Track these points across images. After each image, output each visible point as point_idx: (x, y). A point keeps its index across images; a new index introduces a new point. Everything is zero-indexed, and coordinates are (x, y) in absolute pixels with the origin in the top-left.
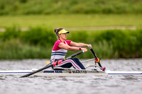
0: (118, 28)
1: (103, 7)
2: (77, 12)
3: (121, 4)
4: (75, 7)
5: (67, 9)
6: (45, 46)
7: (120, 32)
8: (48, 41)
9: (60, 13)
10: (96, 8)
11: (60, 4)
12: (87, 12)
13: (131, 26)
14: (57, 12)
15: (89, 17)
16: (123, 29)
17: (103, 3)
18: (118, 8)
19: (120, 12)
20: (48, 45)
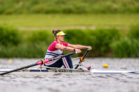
0: (78, 28)
1: (63, 7)
2: (38, 12)
3: (81, 4)
4: (37, 7)
5: (28, 9)
6: (6, 46)
7: (80, 31)
8: (9, 41)
9: (21, 13)
10: (57, 8)
11: (21, 4)
12: (48, 12)
13: (91, 25)
14: (18, 12)
15: (49, 16)
16: (83, 29)
17: (63, 3)
18: (78, 8)
19: (80, 12)
20: (9, 44)
